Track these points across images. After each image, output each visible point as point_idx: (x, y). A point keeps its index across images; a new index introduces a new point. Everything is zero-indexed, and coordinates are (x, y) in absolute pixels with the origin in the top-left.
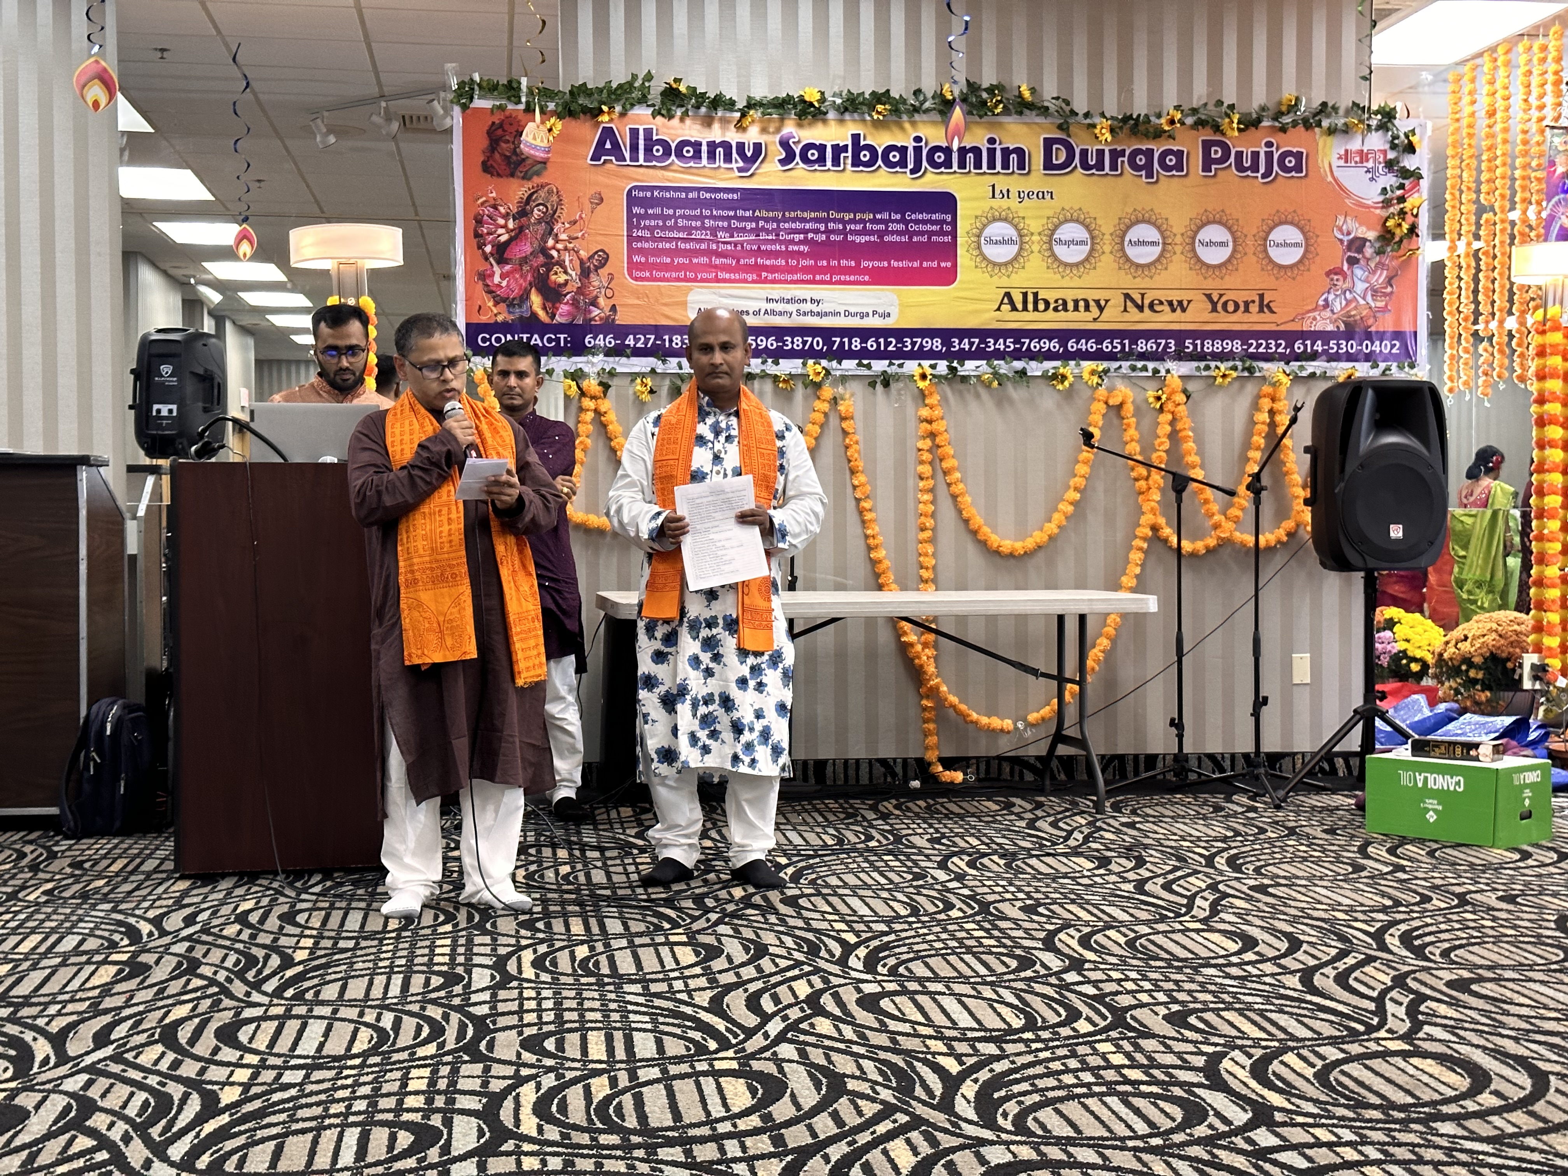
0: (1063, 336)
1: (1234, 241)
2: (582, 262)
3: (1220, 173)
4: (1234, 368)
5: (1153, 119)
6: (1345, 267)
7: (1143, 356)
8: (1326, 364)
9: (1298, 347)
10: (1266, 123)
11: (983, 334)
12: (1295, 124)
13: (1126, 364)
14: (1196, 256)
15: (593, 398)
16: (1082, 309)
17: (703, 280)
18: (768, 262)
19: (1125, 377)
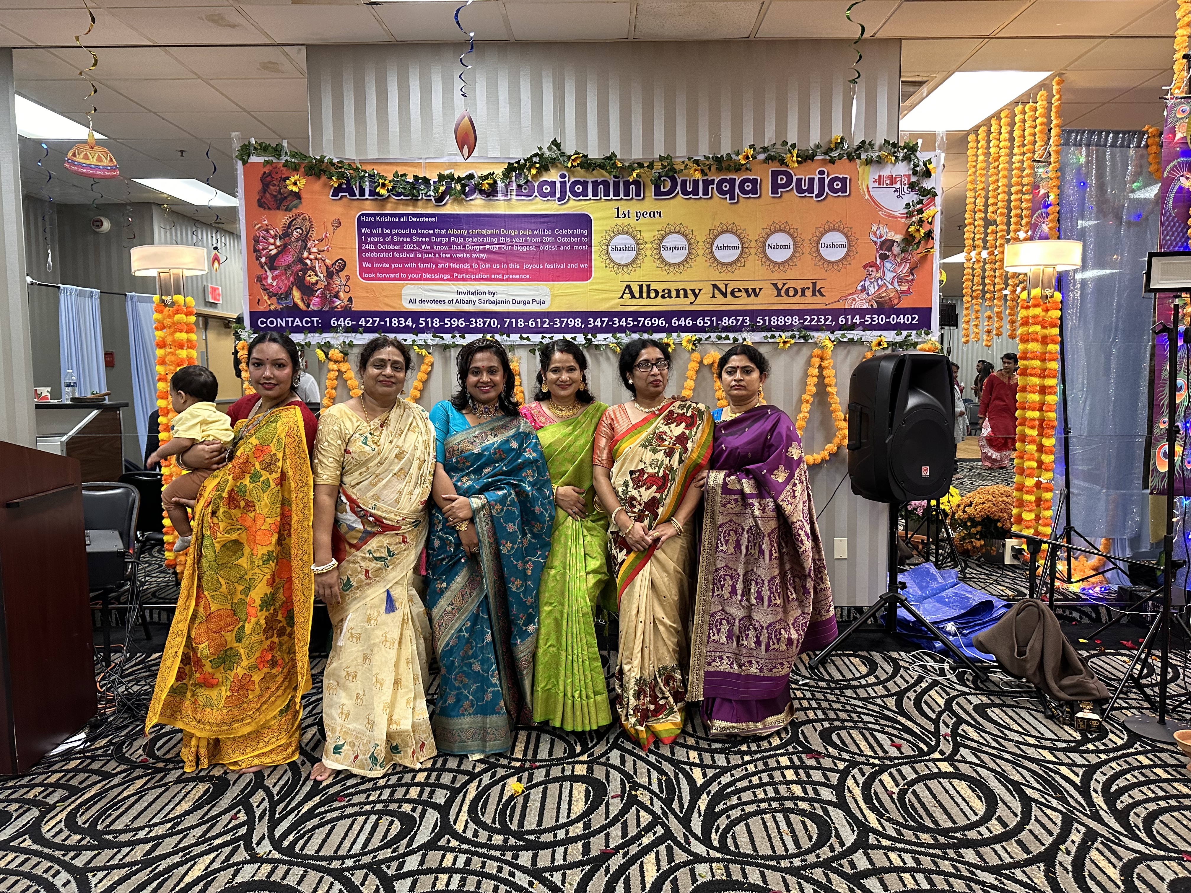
0: (668, 315)
1: (795, 245)
2: (327, 268)
3: (784, 195)
4: (793, 337)
5: (733, 156)
6: (878, 262)
7: (726, 329)
8: (862, 333)
9: (841, 320)
10: (819, 157)
11: (610, 315)
12: (840, 157)
13: (713, 335)
14: (766, 255)
15: (336, 362)
16: (682, 296)
17: (412, 279)
18: (458, 266)
19: (713, 344)
